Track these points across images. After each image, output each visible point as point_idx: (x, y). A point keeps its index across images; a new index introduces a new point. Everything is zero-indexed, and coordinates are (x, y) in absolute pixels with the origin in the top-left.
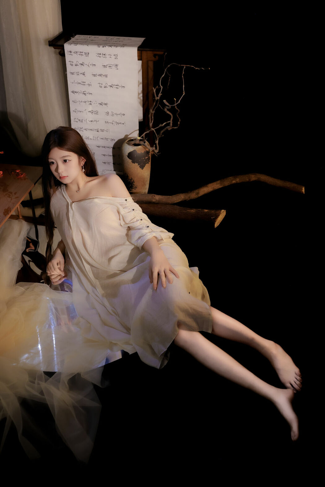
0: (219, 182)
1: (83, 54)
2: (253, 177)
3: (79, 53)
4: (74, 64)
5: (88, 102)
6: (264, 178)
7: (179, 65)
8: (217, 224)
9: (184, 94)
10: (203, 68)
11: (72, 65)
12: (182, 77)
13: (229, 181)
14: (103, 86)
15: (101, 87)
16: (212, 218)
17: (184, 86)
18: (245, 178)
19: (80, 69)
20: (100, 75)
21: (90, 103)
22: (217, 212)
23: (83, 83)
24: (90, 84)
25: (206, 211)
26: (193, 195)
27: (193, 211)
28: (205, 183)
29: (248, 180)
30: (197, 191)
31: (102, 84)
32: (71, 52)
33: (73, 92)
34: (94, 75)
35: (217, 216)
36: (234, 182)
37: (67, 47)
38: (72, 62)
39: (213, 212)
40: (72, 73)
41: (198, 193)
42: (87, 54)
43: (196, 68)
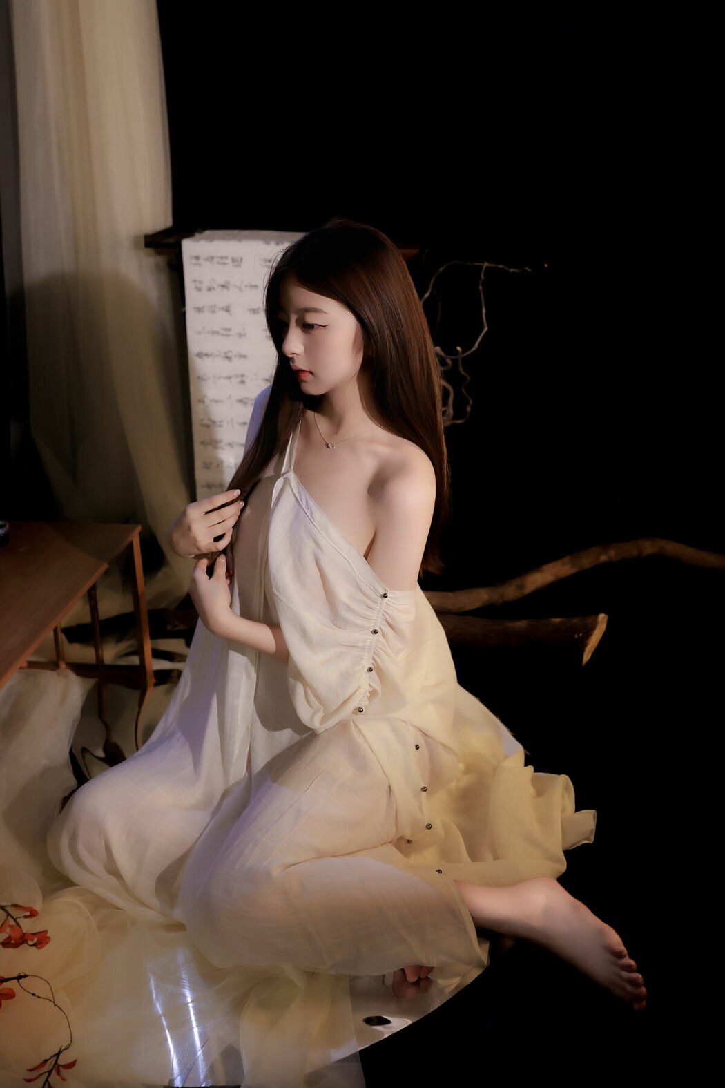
0: (567, 559)
1: (229, 261)
2: (649, 547)
3: (216, 260)
4: (204, 286)
5: (237, 376)
6: (673, 548)
7: (469, 264)
8: (586, 657)
9: (486, 329)
10: (527, 269)
11: (199, 289)
12: (479, 290)
13: (589, 559)
16: (581, 635)
17: (484, 311)
18: (630, 549)
19: (219, 298)
21: (240, 379)
22: (589, 620)
23: (226, 332)
24: (243, 332)
25: (557, 620)
26: (510, 592)
27: (522, 624)
28: (536, 565)
29: (635, 553)
30: (518, 581)
32: (197, 258)
33: (199, 355)
34: (254, 311)
35: (588, 632)
36: (603, 558)
37: (189, 247)
38: (201, 282)
39: (576, 621)
40: (199, 310)
41: (521, 587)
42: (237, 261)
43: (511, 270)
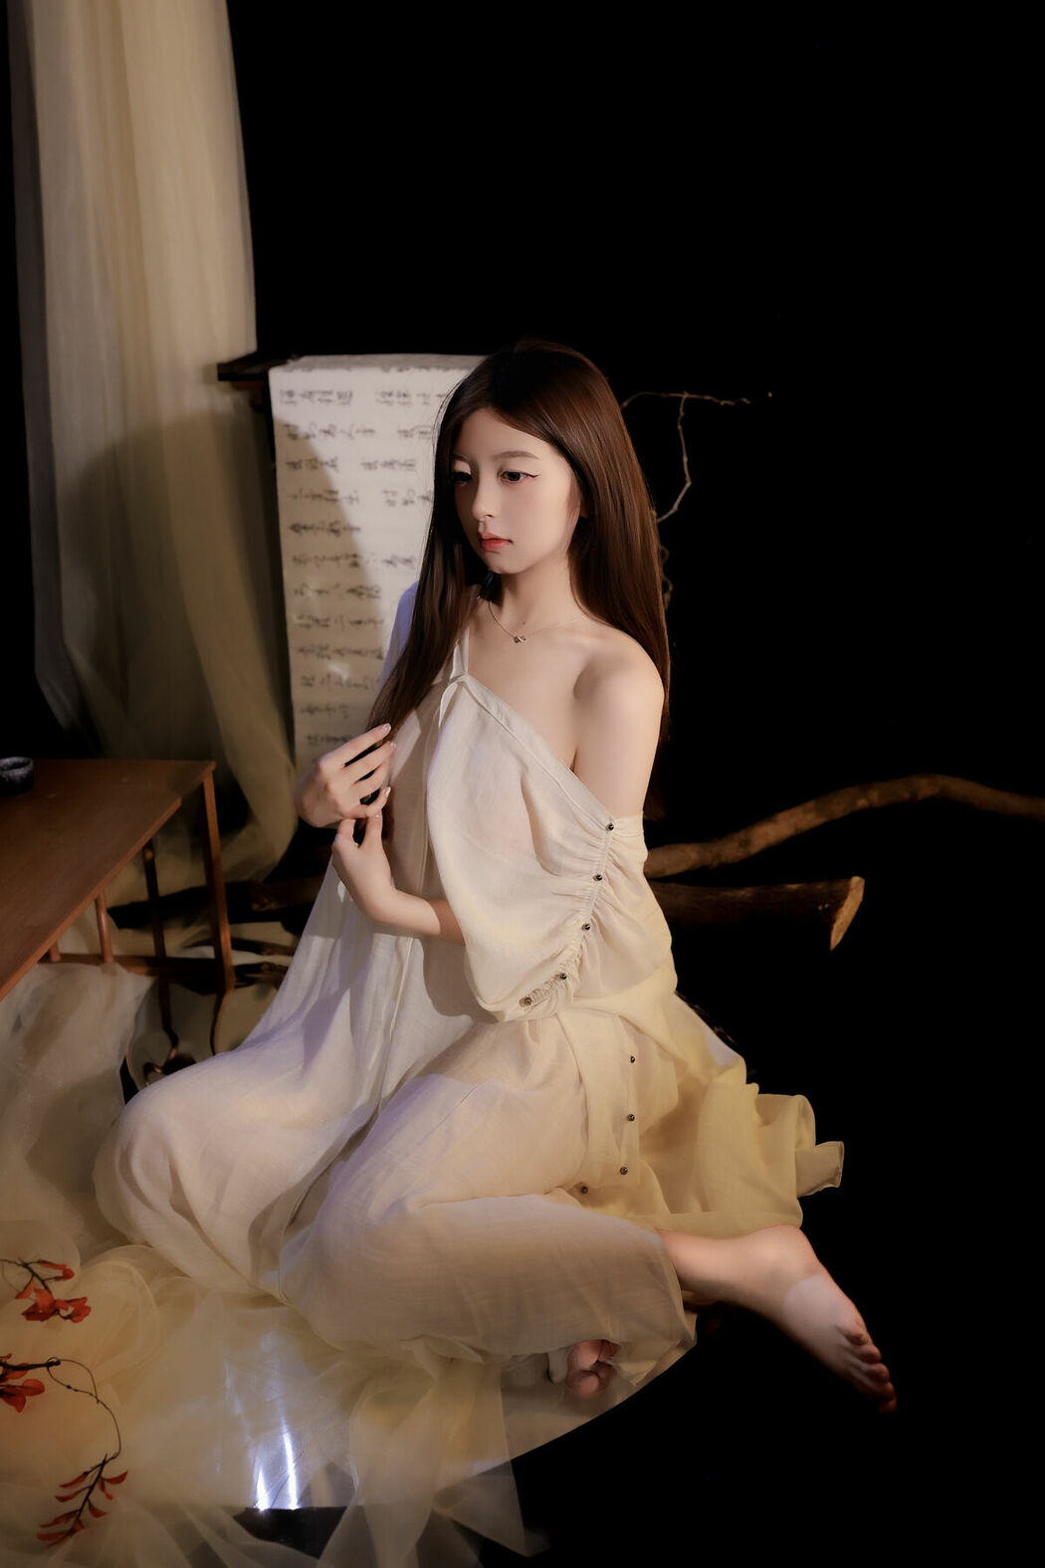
0: (810, 805)
1: (334, 397)
2: (926, 787)
3: (317, 396)
4: (300, 433)
5: (347, 556)
6: (960, 788)
7: (664, 395)
8: (836, 937)
9: (688, 485)
10: (745, 400)
11: (294, 437)
12: (677, 431)
13: (840, 805)
14: (399, 499)
15: (391, 503)
16: (827, 906)
17: (685, 459)
18: (899, 790)
19: (322, 448)
20: (390, 464)
21: (352, 560)
22: (838, 886)
23: (332, 496)
24: (354, 496)
25: (794, 887)
26: (730, 850)
27: (745, 893)
28: (767, 813)
29: (906, 795)
30: (741, 835)
31: (394, 493)
32: (290, 394)
33: (296, 528)
34: (370, 466)
35: (837, 902)
36: (862, 803)
37: (280, 379)
38: (296, 427)
39: (820, 886)
40: (294, 465)
41: (746, 843)
42: (345, 397)
43: (723, 403)
